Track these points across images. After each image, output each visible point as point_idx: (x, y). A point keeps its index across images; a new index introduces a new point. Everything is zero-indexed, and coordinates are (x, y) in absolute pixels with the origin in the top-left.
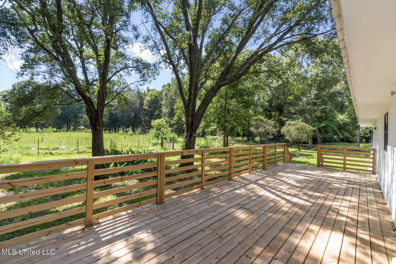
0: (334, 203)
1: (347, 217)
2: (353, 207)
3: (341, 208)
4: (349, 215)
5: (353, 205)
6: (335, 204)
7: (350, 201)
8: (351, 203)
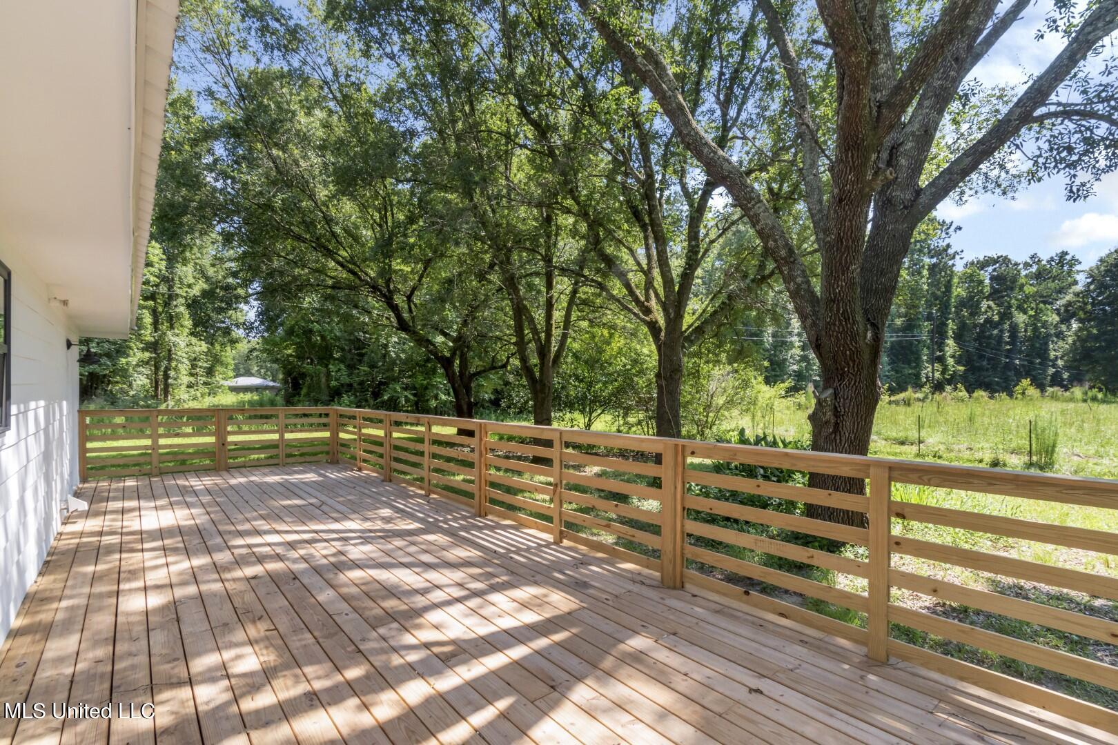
0: (185, 565)
1: (142, 550)
2: (133, 574)
3: (162, 561)
4: (140, 554)
5: (136, 579)
6: (182, 565)
7: (145, 589)
8: (140, 584)
